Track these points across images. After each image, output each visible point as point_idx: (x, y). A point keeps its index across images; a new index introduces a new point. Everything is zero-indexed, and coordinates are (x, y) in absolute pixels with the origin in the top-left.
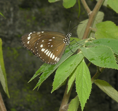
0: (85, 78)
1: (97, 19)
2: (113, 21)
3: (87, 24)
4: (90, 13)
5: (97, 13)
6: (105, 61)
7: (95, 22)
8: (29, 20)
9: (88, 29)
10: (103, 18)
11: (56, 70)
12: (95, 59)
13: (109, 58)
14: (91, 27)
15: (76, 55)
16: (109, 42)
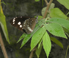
0: (47, 40)
1: (51, 6)
2: (58, 8)
3: (46, 9)
4: (48, 4)
5: (51, 4)
6: (58, 32)
7: (50, 8)
8: (11, 9)
9: (46, 12)
10: (54, 6)
11: (32, 37)
12: (52, 31)
13: (60, 31)
14: (48, 11)
15: (41, 28)
16: (58, 20)
